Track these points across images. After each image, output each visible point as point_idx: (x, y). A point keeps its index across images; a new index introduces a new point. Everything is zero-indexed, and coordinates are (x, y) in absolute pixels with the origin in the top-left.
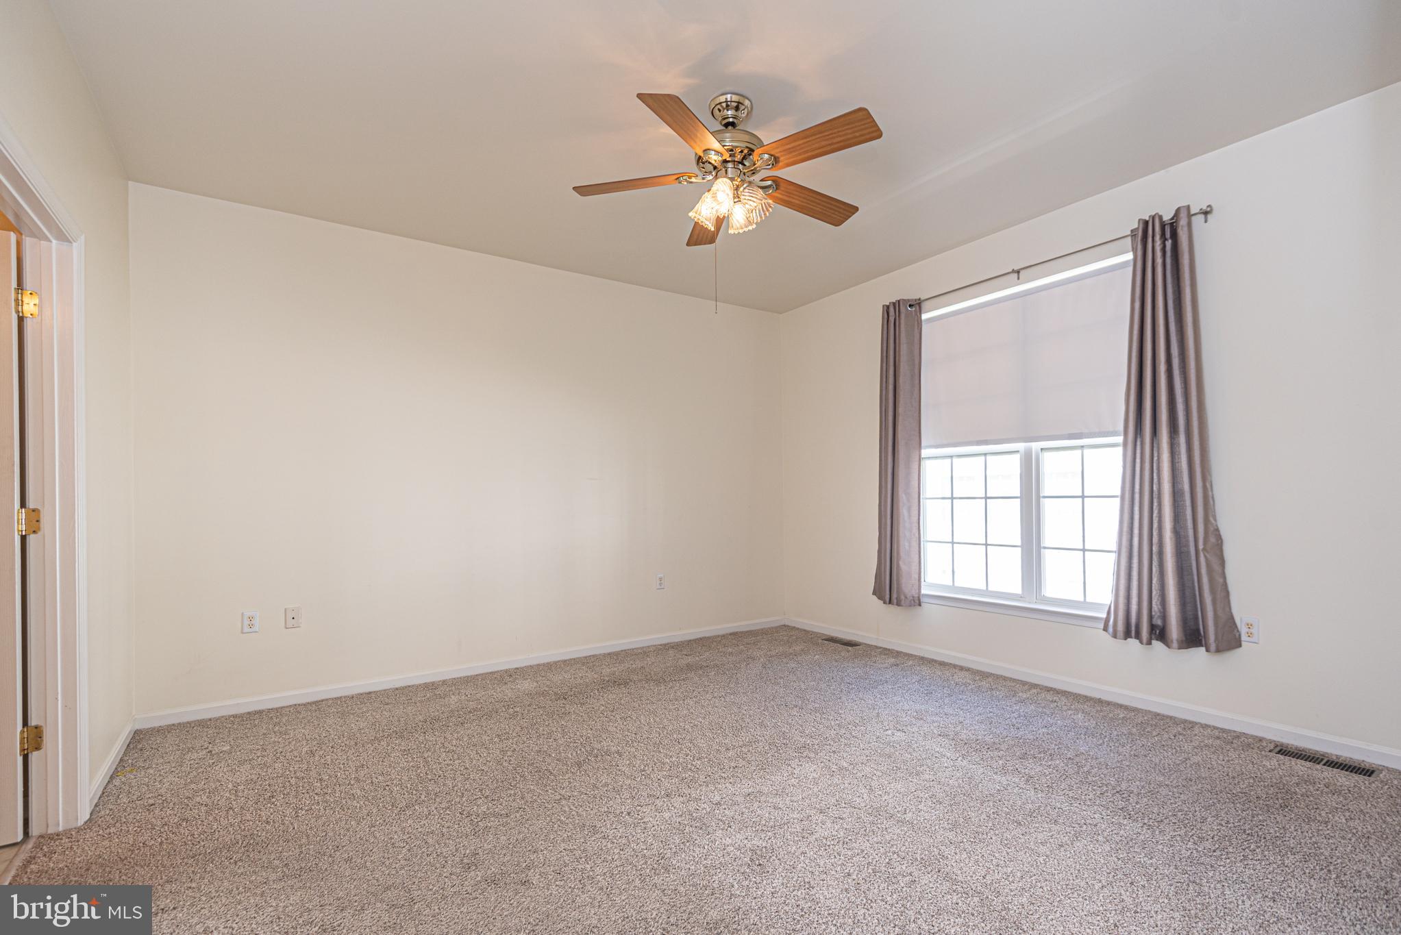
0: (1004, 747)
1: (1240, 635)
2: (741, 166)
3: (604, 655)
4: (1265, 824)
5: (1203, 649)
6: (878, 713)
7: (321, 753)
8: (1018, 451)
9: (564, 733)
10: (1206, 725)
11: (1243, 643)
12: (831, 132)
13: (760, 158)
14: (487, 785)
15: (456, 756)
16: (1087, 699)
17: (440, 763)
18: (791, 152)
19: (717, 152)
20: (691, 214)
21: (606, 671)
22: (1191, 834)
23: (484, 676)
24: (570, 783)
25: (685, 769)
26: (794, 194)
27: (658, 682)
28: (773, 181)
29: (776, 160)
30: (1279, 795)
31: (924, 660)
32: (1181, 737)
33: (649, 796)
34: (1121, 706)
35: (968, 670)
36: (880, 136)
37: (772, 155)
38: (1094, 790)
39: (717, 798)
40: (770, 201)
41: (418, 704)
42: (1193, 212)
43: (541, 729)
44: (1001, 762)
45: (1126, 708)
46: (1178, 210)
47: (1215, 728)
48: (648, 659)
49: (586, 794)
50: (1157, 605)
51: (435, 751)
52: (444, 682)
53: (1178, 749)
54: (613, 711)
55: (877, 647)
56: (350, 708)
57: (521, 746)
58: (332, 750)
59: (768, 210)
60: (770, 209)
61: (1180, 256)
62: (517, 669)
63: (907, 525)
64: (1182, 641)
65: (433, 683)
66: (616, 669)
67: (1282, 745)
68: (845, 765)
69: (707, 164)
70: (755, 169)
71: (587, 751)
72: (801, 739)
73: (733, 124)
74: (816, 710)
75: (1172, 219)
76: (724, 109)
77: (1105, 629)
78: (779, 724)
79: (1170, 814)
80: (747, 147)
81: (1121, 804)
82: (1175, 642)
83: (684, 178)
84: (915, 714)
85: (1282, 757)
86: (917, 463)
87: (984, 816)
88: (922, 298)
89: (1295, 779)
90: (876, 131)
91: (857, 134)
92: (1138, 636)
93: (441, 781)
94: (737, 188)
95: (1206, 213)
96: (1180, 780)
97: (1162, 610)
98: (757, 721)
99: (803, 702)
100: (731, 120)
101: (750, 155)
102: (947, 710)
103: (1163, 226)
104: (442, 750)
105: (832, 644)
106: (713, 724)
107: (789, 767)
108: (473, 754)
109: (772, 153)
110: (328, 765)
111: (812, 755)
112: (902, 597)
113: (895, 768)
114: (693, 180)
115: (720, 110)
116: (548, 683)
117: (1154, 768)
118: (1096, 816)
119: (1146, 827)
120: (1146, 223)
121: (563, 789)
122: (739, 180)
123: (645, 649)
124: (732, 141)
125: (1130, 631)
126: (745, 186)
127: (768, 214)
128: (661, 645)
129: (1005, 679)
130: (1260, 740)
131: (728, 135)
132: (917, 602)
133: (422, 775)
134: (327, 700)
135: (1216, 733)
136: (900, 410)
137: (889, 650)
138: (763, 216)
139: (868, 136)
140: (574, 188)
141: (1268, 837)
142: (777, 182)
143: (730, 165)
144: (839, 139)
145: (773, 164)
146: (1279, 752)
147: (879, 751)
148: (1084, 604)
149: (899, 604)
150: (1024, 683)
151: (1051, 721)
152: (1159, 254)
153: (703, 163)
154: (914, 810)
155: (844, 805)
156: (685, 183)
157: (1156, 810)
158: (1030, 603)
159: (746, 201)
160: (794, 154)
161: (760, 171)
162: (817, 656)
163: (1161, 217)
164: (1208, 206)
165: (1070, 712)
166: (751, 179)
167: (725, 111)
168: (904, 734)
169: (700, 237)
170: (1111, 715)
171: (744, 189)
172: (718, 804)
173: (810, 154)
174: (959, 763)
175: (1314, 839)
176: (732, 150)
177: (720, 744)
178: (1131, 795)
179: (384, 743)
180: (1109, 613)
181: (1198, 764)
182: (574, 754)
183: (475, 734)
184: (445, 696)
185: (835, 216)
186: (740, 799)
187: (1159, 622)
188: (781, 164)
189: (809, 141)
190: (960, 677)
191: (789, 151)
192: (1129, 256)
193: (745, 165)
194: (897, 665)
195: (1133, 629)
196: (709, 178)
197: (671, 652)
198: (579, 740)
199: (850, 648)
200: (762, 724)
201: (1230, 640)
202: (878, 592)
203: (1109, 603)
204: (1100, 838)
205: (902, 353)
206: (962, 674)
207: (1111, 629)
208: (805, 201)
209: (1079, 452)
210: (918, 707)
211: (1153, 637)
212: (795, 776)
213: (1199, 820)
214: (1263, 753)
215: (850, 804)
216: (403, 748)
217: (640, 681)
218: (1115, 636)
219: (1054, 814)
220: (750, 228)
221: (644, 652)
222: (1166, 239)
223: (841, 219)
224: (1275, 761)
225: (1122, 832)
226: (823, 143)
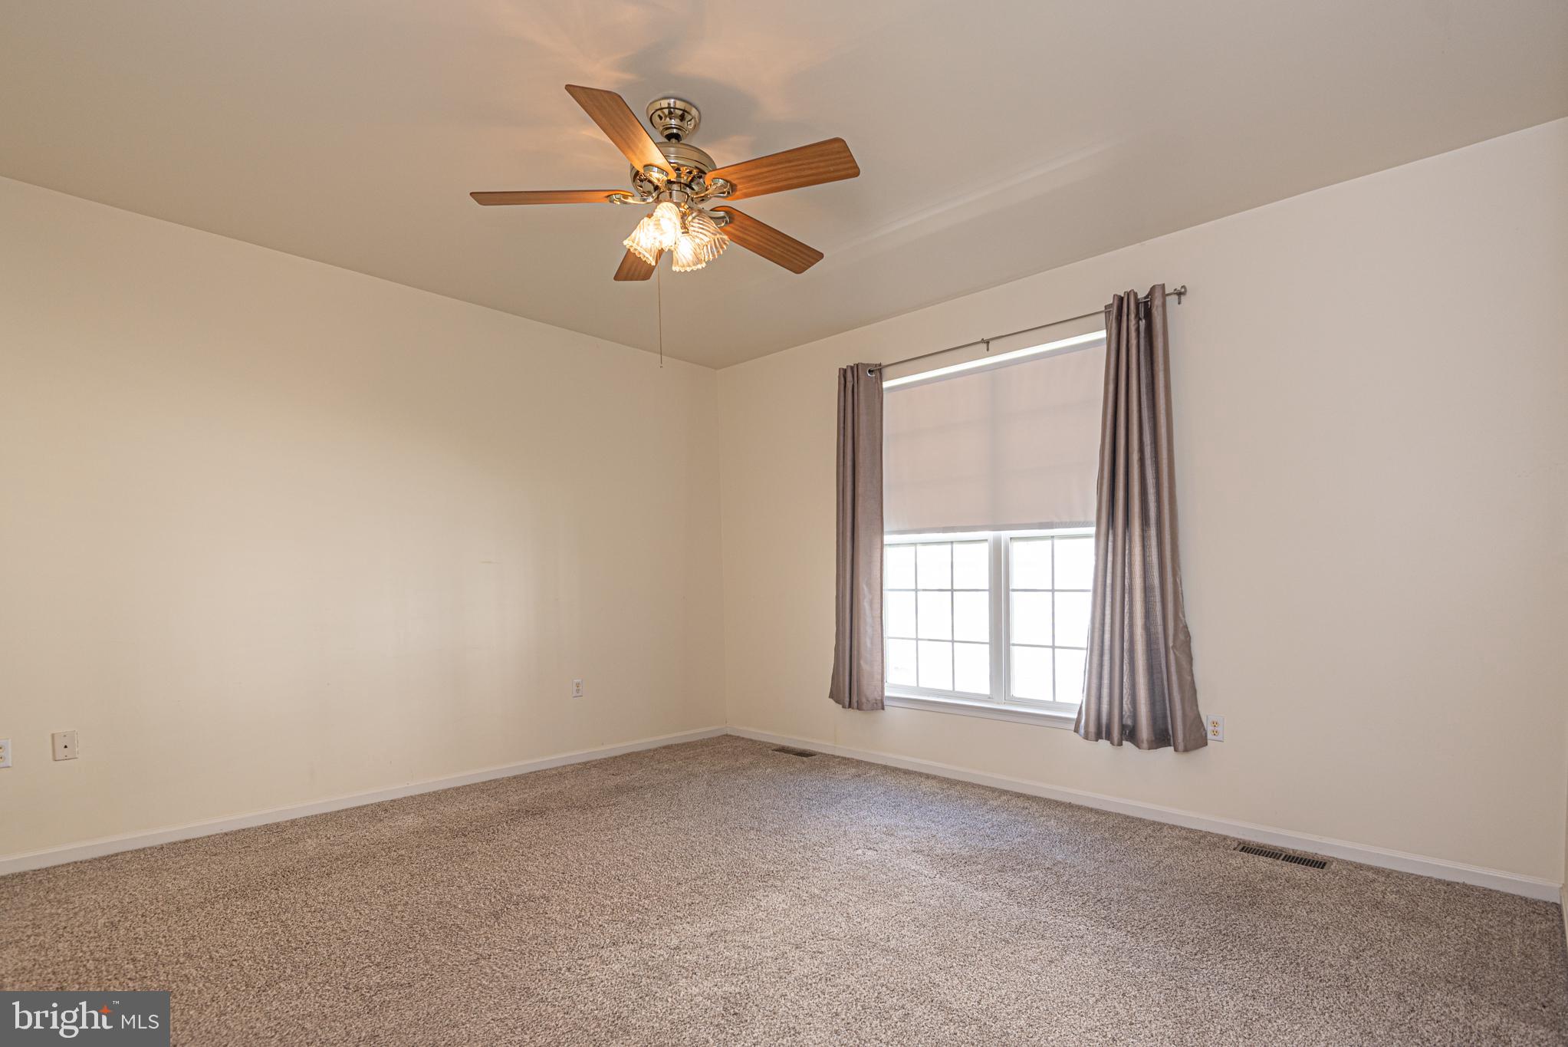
0: (981, 860)
1: (1206, 734)
2: (688, 190)
3: (509, 779)
4: (1237, 923)
5: (1172, 748)
6: (845, 831)
7: (127, 924)
8: (986, 540)
9: (470, 879)
10: (1174, 826)
11: (1209, 742)
12: (800, 162)
13: (712, 182)
14: (377, 950)
15: (326, 916)
16: (1058, 804)
17: (305, 927)
18: (751, 181)
19: (662, 170)
20: (625, 242)
21: (514, 799)
22: (1172, 939)
23: (349, 812)
24: (487, 938)
25: (631, 911)
26: (749, 231)
27: (583, 809)
28: (726, 212)
29: (733, 187)
30: (1248, 893)
31: (887, 769)
32: (1152, 840)
33: (592, 946)
34: (1091, 810)
35: (934, 777)
36: (857, 174)
37: (727, 181)
38: (1076, 900)
39: (675, 942)
40: (726, 237)
41: (261, 853)
42: (1167, 292)
43: (439, 874)
44: (980, 877)
45: (1097, 812)
46: (1153, 289)
47: (1182, 828)
48: (566, 782)
49: (510, 950)
50: (1127, 704)
51: (295, 911)
52: (293, 822)
53: (1151, 852)
54: (530, 848)
55: (834, 757)
56: (160, 862)
57: (415, 898)
58: (143, 919)
59: (722, 248)
60: (725, 247)
61: (1154, 339)
62: (394, 801)
63: (869, 620)
64: (1152, 741)
65: (278, 825)
66: (526, 795)
67: (1244, 842)
68: (817, 892)
69: (646, 183)
70: (706, 195)
71: (503, 898)
72: (763, 867)
73: (677, 137)
74: (776, 832)
75: (1145, 298)
76: (666, 117)
77: (1076, 730)
78: (736, 850)
79: (1151, 919)
80: (697, 168)
81: (1104, 913)
82: (1145, 742)
83: (618, 196)
84: (885, 829)
85: (1245, 854)
86: (879, 551)
87: (970, 937)
88: (883, 364)
89: (1259, 876)
90: (851, 168)
91: (832, 169)
92: (1109, 737)
93: (311, 949)
94: (684, 216)
95: (1180, 294)
96: (1156, 884)
97: (1132, 710)
98: (710, 849)
99: (760, 823)
100: (675, 131)
101: (700, 177)
102: (918, 823)
103: (1137, 304)
104: (305, 909)
105: (785, 755)
106: (658, 855)
107: (754, 899)
108: (350, 912)
109: (728, 179)
110: (141, 939)
111: (779, 883)
112: (864, 700)
113: (871, 892)
114: (630, 200)
115: (661, 118)
116: (439, 817)
117: (1130, 873)
118: (1080, 927)
119: (1129, 935)
120: (1121, 299)
121: (480, 946)
122: (686, 206)
123: (560, 770)
124: (677, 158)
125: (1102, 732)
126: (694, 215)
127: (722, 252)
128: (579, 764)
129: (974, 786)
130: (1225, 839)
131: (672, 149)
132: (880, 705)
133: (282, 943)
134: (123, 853)
135: (1184, 833)
136: (860, 490)
137: (848, 759)
138: (716, 253)
139: (843, 173)
140: (471, 194)
141: (1242, 936)
142: (731, 215)
143: (675, 187)
144: (810, 172)
145: (729, 193)
146: (1242, 850)
147: (852, 874)
148: (1054, 704)
149: (859, 708)
150: (993, 790)
151: (1025, 830)
152: (1133, 334)
153: (641, 181)
154: (897, 936)
155: (821, 938)
156: (619, 203)
157: (1137, 916)
158: (998, 703)
159: (696, 234)
160: (754, 183)
161: (711, 198)
162: (769, 770)
163: (1136, 294)
164: (1182, 287)
165: (1042, 819)
166: (701, 206)
167: (668, 119)
168: (875, 853)
169: (633, 269)
170: (1082, 820)
171: (694, 218)
172: (677, 948)
173: (774, 185)
174: (937, 881)
175: (1282, 935)
176: (678, 169)
177: (669, 878)
178: (1112, 902)
179: (219, 906)
180: (1080, 713)
181: (1170, 867)
182: (488, 903)
183: (348, 887)
184: (298, 840)
185: (797, 262)
186: (703, 940)
187: (1129, 722)
188: (738, 193)
189: (775, 170)
190: (927, 786)
191: (750, 179)
192: (1102, 334)
193: (693, 189)
194: (859, 776)
195: (1104, 729)
196: (650, 200)
197: (594, 771)
198: (491, 885)
199: (805, 759)
200: (715, 852)
201: (1197, 739)
202: (835, 695)
203: (1080, 703)
204: (1088, 950)
205: (861, 425)
206: (929, 783)
207: (1082, 731)
208: (763, 240)
209: (1049, 542)
210: (887, 821)
211: (1124, 738)
212: (762, 909)
213: (1178, 924)
214: (1228, 851)
215: (827, 935)
216: (249, 911)
217: (560, 808)
218: (1086, 737)
219: (1040, 928)
220: (699, 267)
221: (559, 774)
222: (1140, 319)
223: (803, 265)
224: (1239, 859)
225: (1108, 942)
226: (791, 175)
